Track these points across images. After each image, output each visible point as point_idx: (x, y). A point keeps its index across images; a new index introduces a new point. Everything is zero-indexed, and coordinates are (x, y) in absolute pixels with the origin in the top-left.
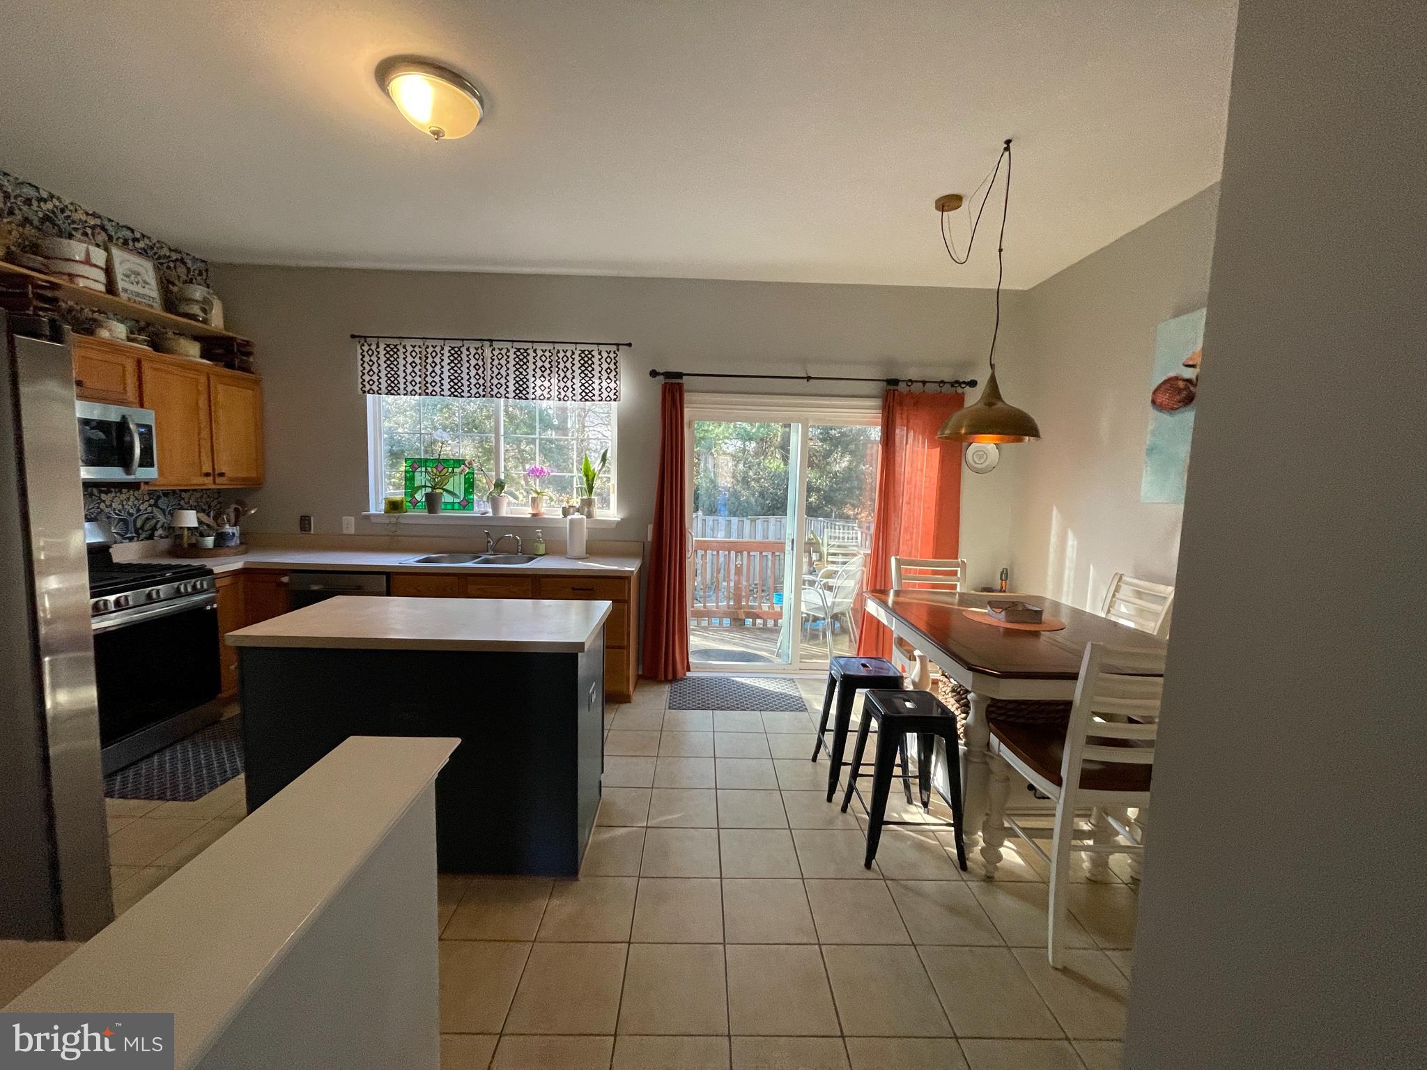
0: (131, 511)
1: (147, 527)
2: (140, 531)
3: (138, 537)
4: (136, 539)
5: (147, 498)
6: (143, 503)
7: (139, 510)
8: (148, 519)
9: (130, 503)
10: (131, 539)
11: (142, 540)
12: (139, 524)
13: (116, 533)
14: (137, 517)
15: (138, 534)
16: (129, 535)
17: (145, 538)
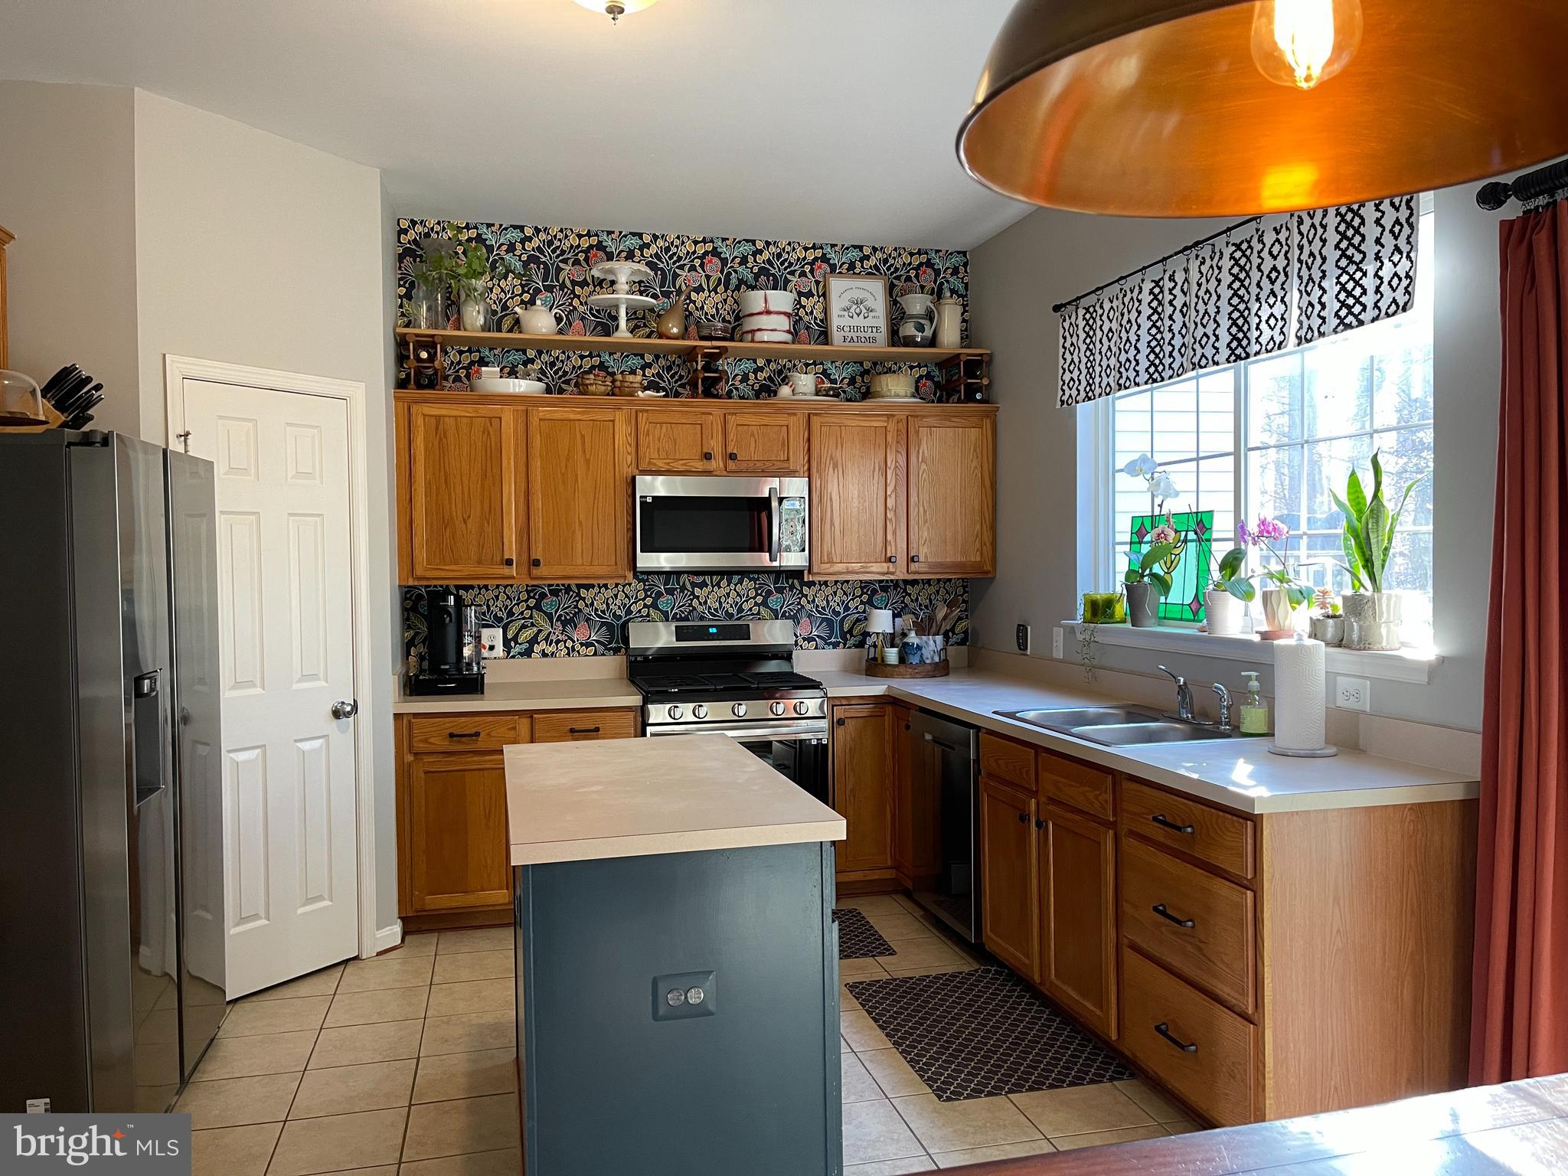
0: (837, 609)
1: (857, 629)
2: (848, 636)
3: (845, 645)
4: (841, 645)
5: (858, 592)
6: (853, 599)
7: (847, 608)
8: (858, 620)
9: (837, 599)
10: (835, 645)
12: (846, 627)
13: (818, 636)
14: (845, 617)
15: (846, 640)
16: (833, 640)
17: (854, 645)
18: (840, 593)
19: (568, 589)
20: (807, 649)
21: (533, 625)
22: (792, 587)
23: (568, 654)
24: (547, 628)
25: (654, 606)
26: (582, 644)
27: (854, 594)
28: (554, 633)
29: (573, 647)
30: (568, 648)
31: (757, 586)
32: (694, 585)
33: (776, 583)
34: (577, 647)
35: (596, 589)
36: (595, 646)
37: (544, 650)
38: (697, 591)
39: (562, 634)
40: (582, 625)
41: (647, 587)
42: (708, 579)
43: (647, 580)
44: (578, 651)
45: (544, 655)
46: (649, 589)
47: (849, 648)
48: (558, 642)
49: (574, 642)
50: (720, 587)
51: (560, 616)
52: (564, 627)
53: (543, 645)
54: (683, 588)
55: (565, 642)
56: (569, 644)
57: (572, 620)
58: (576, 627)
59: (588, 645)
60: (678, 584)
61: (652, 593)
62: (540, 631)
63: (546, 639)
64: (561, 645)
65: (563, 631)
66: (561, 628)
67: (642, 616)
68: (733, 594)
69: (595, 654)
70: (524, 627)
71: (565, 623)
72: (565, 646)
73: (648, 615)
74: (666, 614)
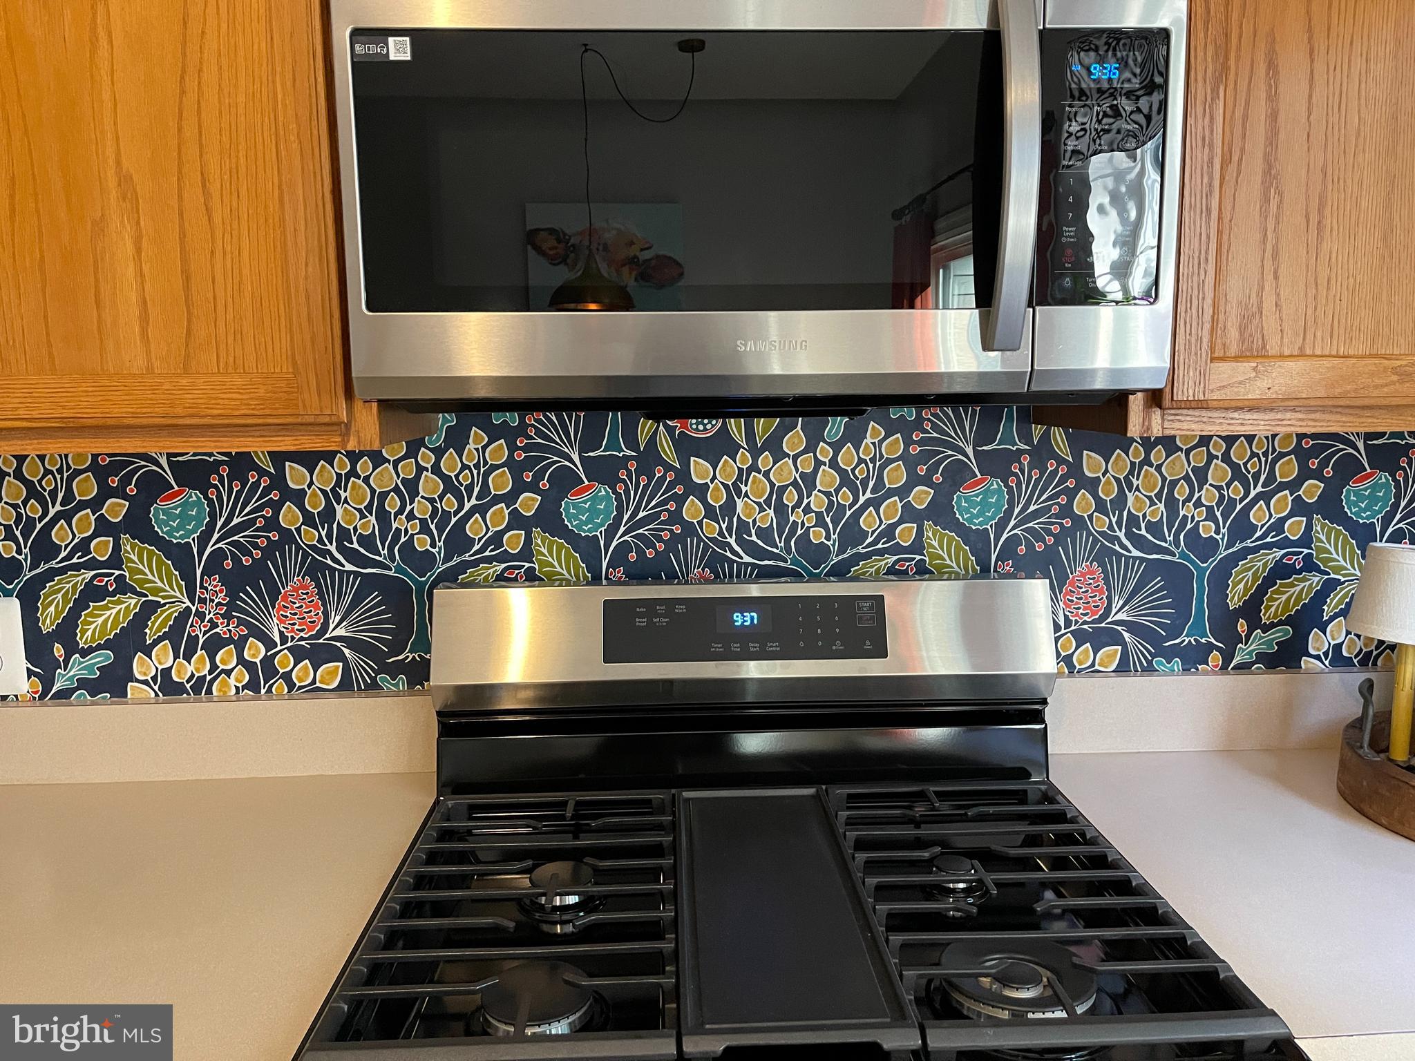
0: (1207, 530)
1: (1275, 606)
2: (1242, 626)
3: (1228, 657)
4: (1215, 658)
5: (1288, 469)
6: (1266, 497)
7: (1242, 528)
8: (1281, 571)
9: (1208, 495)
10: (1193, 658)
11: (1243, 667)
12: (1236, 596)
13: (1131, 626)
14: (1233, 560)
15: (1231, 641)
16: (1185, 639)
17: (1261, 657)
18: (1218, 472)
19: (241, 464)
20: (1092, 671)
21: (123, 587)
22: (1043, 452)
23: (253, 685)
24: (174, 596)
25: (549, 520)
26: (299, 654)
27: (1271, 477)
28: (201, 616)
29: (268, 661)
30: (249, 666)
31: (915, 450)
32: (686, 447)
33: (984, 436)
34: (284, 662)
35: (342, 465)
36: (343, 659)
37: (167, 672)
38: (699, 469)
39: (227, 616)
40: (297, 588)
41: (520, 456)
42: (736, 427)
43: (522, 430)
44: (287, 677)
45: (169, 687)
46: (529, 463)
47: (1241, 667)
48: (214, 644)
49: (269, 644)
50: (779, 455)
51: (218, 555)
52: (233, 595)
53: (163, 656)
54: (649, 458)
55: (240, 645)
56: (255, 651)
57: (259, 569)
58: (274, 594)
59: (319, 654)
60: (632, 444)
61: (539, 476)
62: (150, 609)
63: (174, 634)
64: (226, 657)
65: (231, 606)
66: (221, 597)
67: (504, 557)
68: (827, 478)
69: (346, 686)
70: (92, 594)
71: (236, 582)
72: (241, 661)
73: (527, 553)
74: (588, 549)
